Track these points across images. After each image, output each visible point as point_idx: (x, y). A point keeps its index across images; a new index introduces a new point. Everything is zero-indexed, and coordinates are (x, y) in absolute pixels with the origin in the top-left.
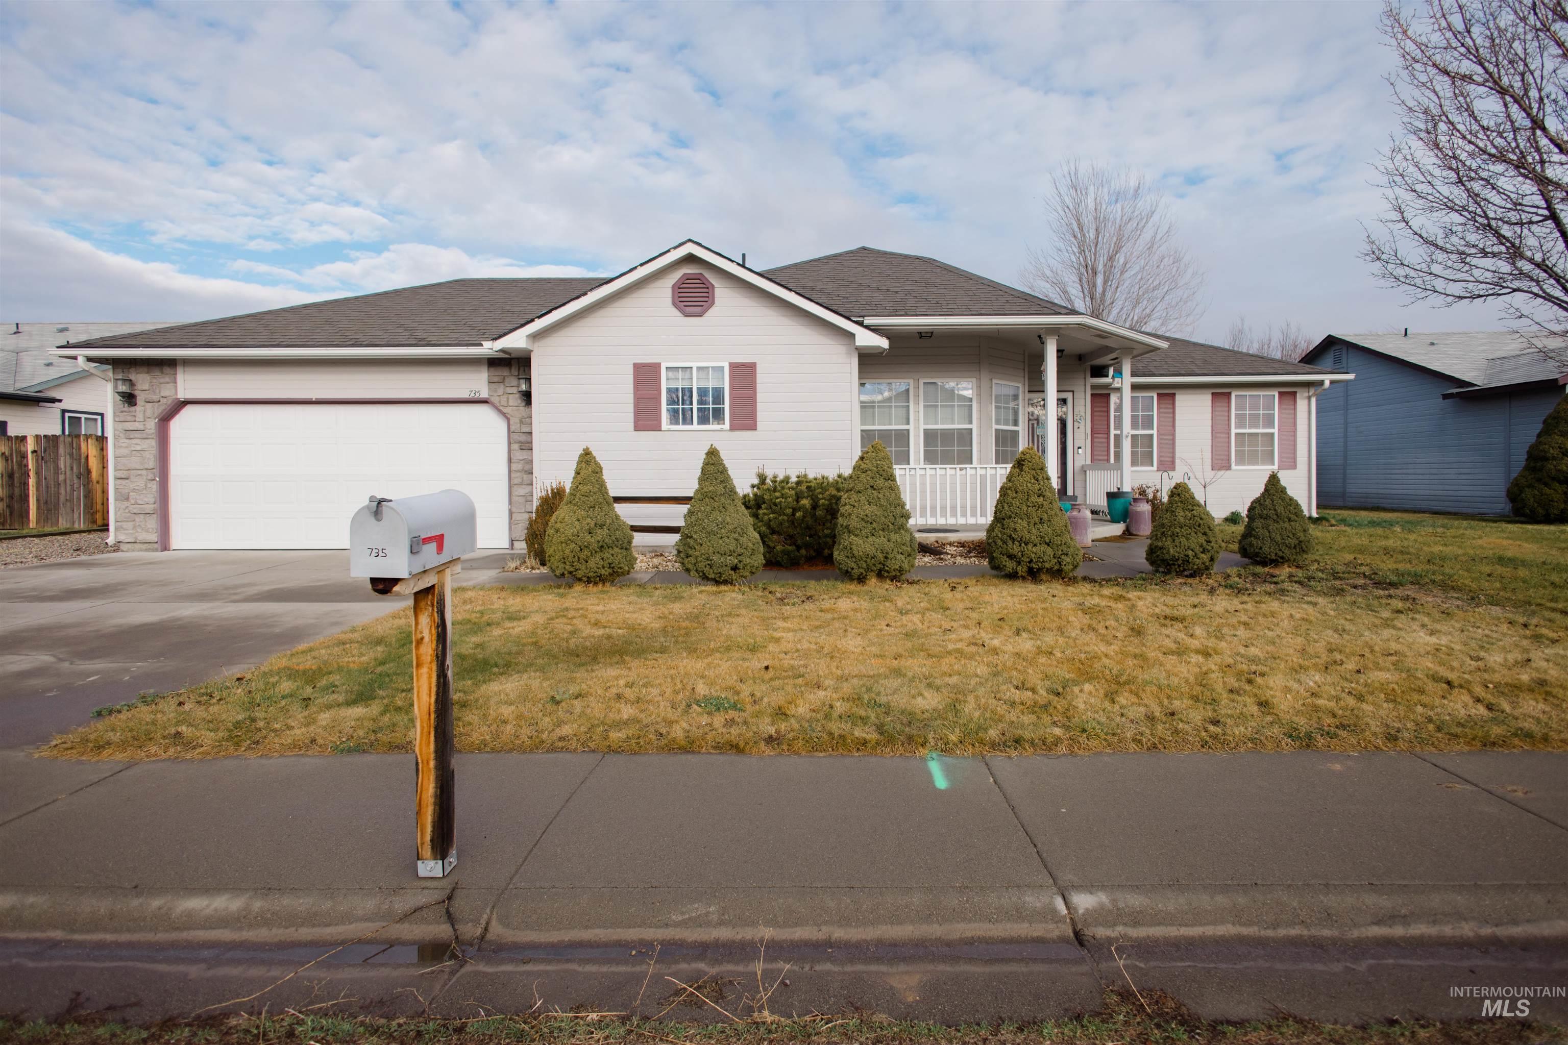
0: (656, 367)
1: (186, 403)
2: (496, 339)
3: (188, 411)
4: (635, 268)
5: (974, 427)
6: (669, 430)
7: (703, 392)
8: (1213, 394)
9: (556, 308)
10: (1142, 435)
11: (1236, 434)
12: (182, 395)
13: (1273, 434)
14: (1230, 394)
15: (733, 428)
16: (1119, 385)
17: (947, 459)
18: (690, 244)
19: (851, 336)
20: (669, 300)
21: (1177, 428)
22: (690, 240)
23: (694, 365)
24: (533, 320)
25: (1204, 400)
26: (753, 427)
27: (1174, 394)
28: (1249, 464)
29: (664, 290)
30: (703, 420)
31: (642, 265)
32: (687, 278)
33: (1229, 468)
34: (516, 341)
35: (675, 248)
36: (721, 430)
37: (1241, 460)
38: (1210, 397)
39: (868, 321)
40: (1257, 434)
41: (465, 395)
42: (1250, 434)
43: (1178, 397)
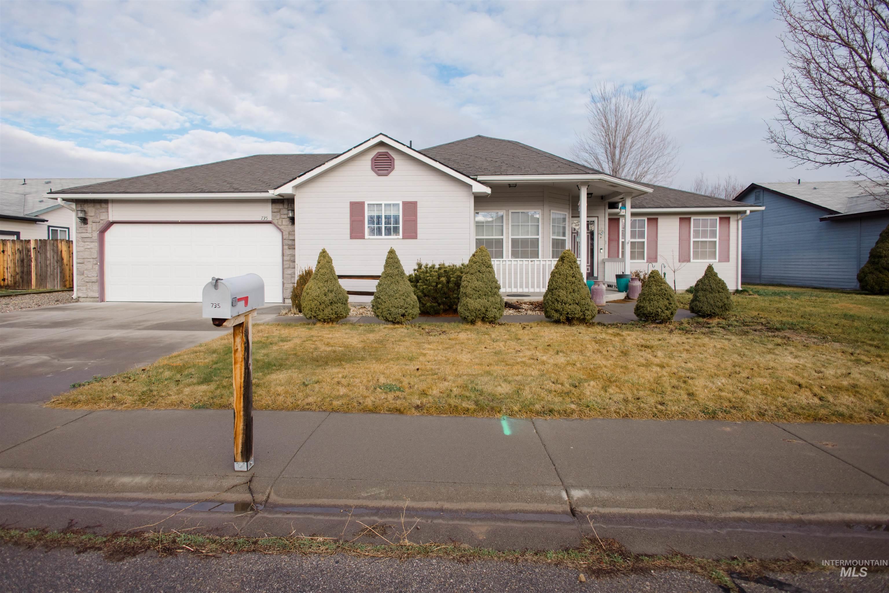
0: (363, 204)
1: (114, 223)
2: (276, 189)
3: (114, 227)
4: (351, 149)
5: (540, 237)
6: (369, 239)
7: (388, 218)
8: (680, 218)
9: (308, 172)
10: (638, 242)
11: (694, 242)
12: (111, 219)
13: (715, 242)
14: (690, 219)
15: (404, 238)
16: (624, 214)
17: (524, 255)
18: (381, 136)
19: (470, 186)
20: (369, 167)
21: (659, 238)
22: (381, 134)
23: (383, 203)
24: (296, 178)
25: (675, 222)
26: (415, 237)
27: (657, 219)
28: (701, 259)
29: (367, 162)
30: (388, 232)
31: (355, 148)
32: (379, 154)
33: (689, 261)
34: (287, 189)
35: (373, 138)
36: (398, 239)
37: (696, 257)
38: (678, 220)
39: (479, 178)
40: (706, 242)
41: (259, 219)
42: (702, 242)
43: (659, 220)
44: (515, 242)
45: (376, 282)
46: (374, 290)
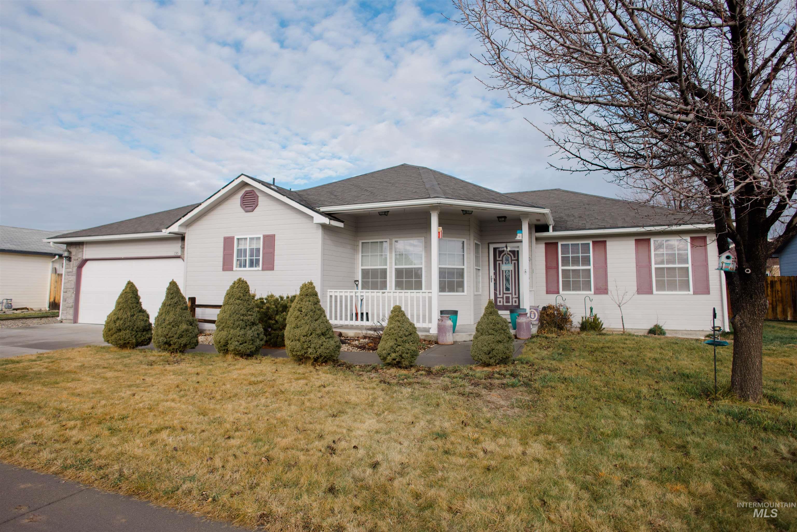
0: (232, 238)
1: (87, 260)
2: (167, 228)
3: (88, 264)
4: (220, 190)
6: (236, 271)
7: (252, 250)
8: (636, 240)
9: (190, 212)
10: (583, 270)
11: (656, 269)
12: (85, 257)
13: (687, 268)
14: (649, 240)
15: (263, 270)
16: (520, 238)
17: (409, 287)
18: (243, 176)
19: (312, 218)
20: (239, 204)
21: (608, 265)
22: (242, 174)
23: (248, 237)
24: (181, 219)
25: (631, 244)
26: (272, 269)
27: (605, 241)
28: (668, 290)
29: (237, 199)
30: (251, 265)
31: (223, 188)
32: (247, 193)
33: (651, 292)
34: (175, 228)
35: (236, 179)
36: (258, 270)
37: (661, 288)
38: (634, 242)
39: (323, 209)
40: (674, 269)
41: (172, 254)
42: (668, 269)
43: (608, 243)
44: (399, 273)
45: (218, 311)
46: (215, 318)
